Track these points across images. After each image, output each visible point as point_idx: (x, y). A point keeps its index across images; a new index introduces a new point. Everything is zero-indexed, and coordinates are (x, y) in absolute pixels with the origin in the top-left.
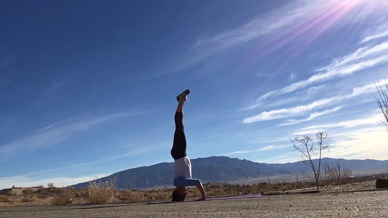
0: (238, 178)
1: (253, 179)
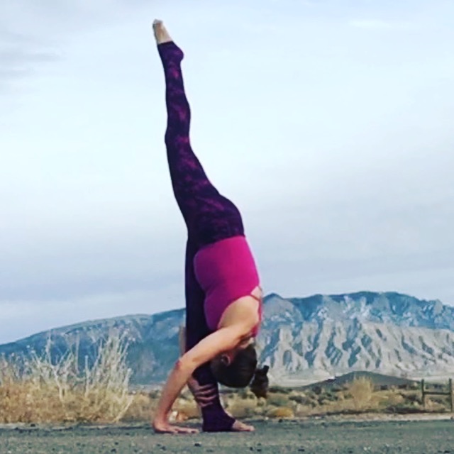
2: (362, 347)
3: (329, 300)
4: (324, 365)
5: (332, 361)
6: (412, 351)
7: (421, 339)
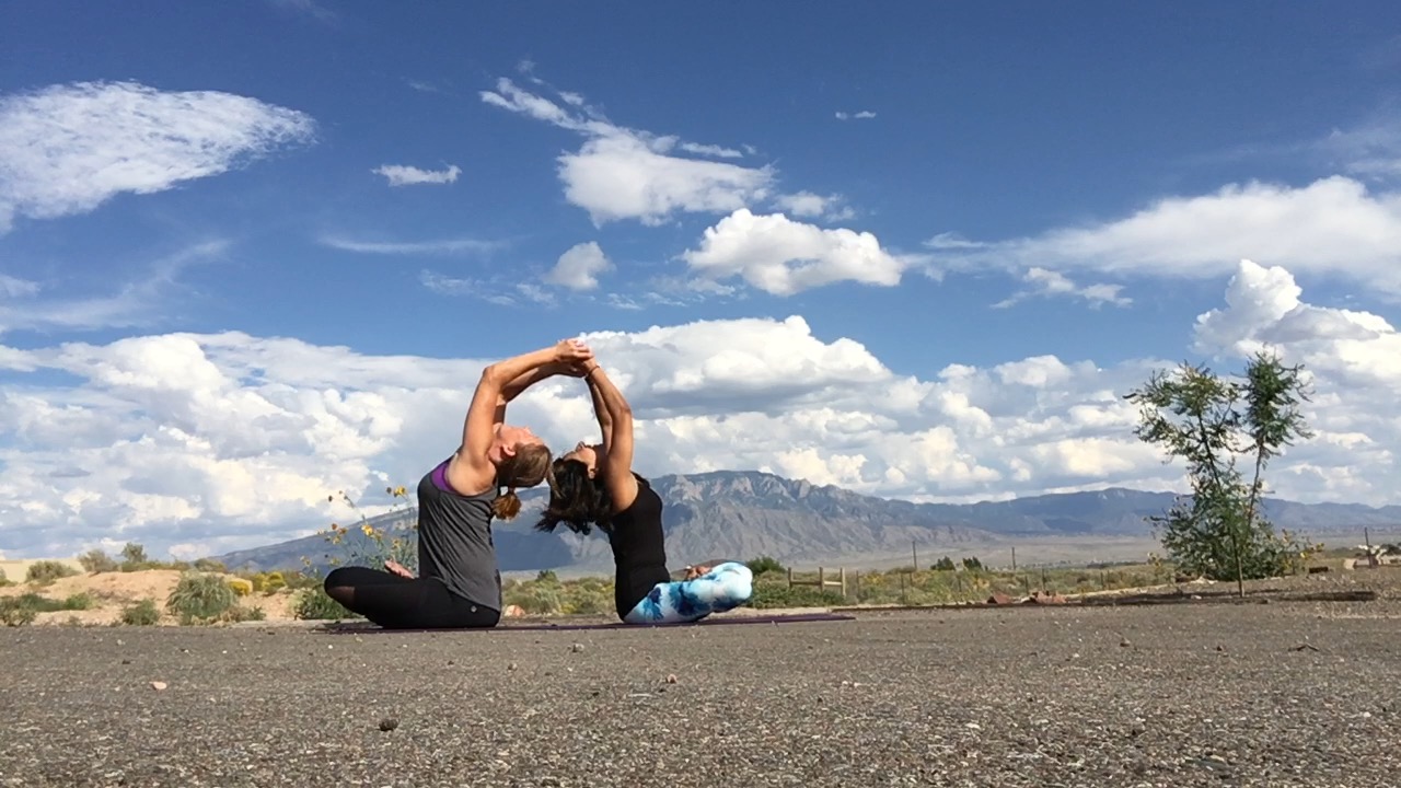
0: (807, 548)
1: (858, 554)
2: (721, 533)
3: (684, 480)
4: (679, 553)
5: (688, 550)
6: (776, 537)
7: (787, 523)
